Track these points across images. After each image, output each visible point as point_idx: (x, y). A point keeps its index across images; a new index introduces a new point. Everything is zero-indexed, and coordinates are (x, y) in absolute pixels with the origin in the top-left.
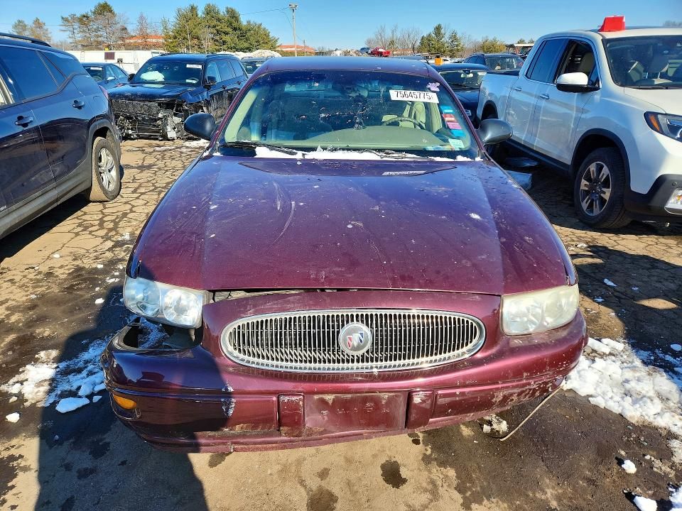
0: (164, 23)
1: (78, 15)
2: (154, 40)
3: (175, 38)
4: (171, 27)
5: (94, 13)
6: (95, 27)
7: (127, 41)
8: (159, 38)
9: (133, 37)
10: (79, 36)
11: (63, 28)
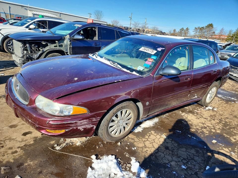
0: (230, 31)
1: (201, 27)
2: (223, 37)
3: (232, 37)
4: (232, 33)
5: (206, 27)
6: (204, 31)
7: (213, 37)
8: (226, 36)
9: (216, 35)
10: (197, 34)
11: (194, 31)
